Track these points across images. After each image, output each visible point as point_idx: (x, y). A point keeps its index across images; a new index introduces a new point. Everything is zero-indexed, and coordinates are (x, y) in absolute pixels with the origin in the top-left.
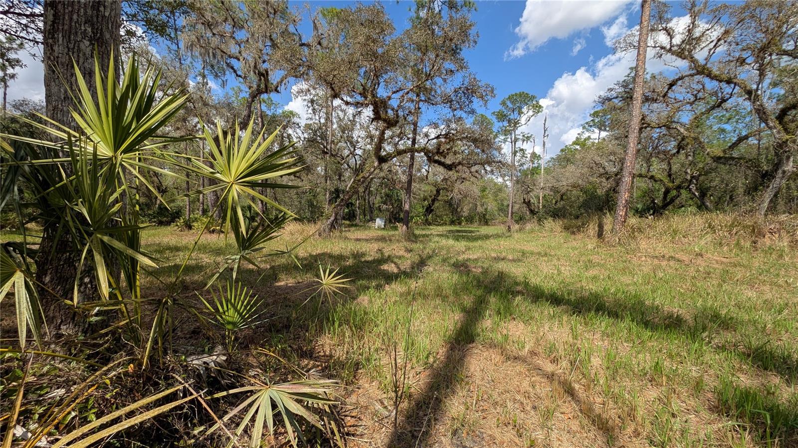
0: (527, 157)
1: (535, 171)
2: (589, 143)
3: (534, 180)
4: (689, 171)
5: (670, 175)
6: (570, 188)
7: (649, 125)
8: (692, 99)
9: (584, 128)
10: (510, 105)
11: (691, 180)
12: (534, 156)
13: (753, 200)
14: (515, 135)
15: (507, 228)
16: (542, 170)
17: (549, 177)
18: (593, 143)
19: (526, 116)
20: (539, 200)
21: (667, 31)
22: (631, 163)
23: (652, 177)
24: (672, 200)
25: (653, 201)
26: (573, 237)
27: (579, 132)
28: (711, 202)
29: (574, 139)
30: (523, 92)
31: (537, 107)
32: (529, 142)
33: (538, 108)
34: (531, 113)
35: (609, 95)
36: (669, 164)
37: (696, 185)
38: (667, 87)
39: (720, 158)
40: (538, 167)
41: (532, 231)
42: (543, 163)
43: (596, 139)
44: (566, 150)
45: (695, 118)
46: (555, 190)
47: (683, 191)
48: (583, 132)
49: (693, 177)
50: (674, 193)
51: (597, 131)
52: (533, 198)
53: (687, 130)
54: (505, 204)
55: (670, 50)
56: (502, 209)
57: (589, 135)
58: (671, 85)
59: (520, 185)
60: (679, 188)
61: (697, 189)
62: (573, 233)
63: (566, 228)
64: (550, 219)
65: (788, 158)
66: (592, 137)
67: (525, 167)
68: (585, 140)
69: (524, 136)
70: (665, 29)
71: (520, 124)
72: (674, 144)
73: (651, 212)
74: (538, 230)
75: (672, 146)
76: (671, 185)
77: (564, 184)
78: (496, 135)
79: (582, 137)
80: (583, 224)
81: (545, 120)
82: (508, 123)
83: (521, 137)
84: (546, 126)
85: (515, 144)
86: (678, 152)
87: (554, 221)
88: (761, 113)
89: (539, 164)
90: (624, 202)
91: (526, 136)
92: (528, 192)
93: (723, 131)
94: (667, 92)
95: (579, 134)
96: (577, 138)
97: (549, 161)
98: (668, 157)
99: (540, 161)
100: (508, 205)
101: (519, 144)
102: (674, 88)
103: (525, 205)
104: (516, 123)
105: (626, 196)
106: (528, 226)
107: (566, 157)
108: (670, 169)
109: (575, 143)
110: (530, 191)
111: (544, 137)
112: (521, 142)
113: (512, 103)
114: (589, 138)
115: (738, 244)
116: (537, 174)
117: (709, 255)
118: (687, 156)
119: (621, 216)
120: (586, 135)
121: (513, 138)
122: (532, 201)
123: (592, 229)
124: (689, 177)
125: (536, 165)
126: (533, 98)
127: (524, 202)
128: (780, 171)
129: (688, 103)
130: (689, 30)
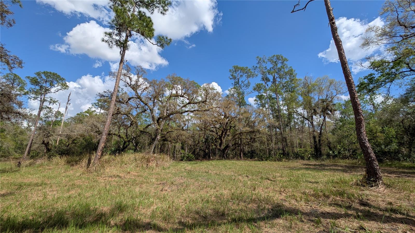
0: (53, 113)
1: (57, 123)
2: (95, 113)
3: (55, 129)
4: (133, 135)
5: (126, 136)
6: (79, 137)
7: (120, 112)
8: (137, 107)
9: (92, 105)
10: (44, 77)
11: (133, 139)
12: (58, 113)
13: (149, 148)
14: (44, 97)
15: (18, 163)
16: (62, 124)
17: (65, 129)
18: (96, 114)
19: (56, 88)
20: (56, 142)
21: (130, 78)
22: (107, 129)
23: (119, 136)
24: (127, 147)
25: (119, 147)
26: (71, 168)
27: (90, 107)
28: (139, 148)
29: (86, 110)
30: (56, 74)
31: (65, 85)
32: (55, 104)
33: (65, 87)
34: (59, 87)
35: (104, 94)
36: (127, 130)
37: (135, 141)
38: (128, 99)
39: (142, 131)
40: (60, 121)
41: (41, 165)
42: (64, 118)
43: (98, 112)
44: (80, 114)
45: (137, 114)
46: (69, 137)
47: (130, 143)
48: (92, 107)
49: (134, 137)
50: (127, 143)
51: (99, 109)
52: (51, 141)
53: (134, 118)
54: (25, 143)
55: (130, 86)
56: (20, 148)
57: (95, 109)
58: (129, 99)
59: (41, 131)
60: (129, 141)
61: (135, 142)
62: (73, 165)
63: (68, 162)
64: (58, 157)
65: (158, 134)
66: (96, 111)
67: (50, 119)
68: (92, 112)
69: (51, 100)
70: (129, 77)
71: (50, 92)
72: (130, 122)
73: (118, 151)
74: (47, 165)
75: (129, 123)
76: (126, 140)
77: (75, 134)
78: (27, 92)
79: (91, 110)
80: (80, 159)
81: (70, 95)
82: (40, 87)
83: (49, 100)
84: (70, 98)
85: (43, 103)
86: (130, 126)
87: (60, 157)
88: (153, 118)
89: (62, 119)
90: (101, 148)
91: (53, 100)
92: (48, 137)
93: (146, 121)
94: (128, 101)
95: (89, 108)
96: (88, 110)
97: (69, 119)
98: (126, 127)
99: (62, 118)
100: (27, 145)
101: (46, 104)
102: (130, 100)
103: (44, 145)
104: (47, 91)
105: (103, 145)
106: (39, 162)
107: (79, 119)
108: (127, 133)
109: (86, 112)
110: (50, 136)
111: (67, 104)
112: (49, 103)
113: (46, 77)
114: (95, 111)
115: (142, 166)
116: (58, 125)
117: (132, 173)
118: (133, 128)
119: (99, 155)
120: (93, 109)
121: (43, 99)
122: (50, 142)
123: (84, 162)
124: (133, 137)
125: (59, 119)
126: (62, 79)
127: (43, 143)
128: (156, 139)
129: (135, 108)
130: (136, 81)
